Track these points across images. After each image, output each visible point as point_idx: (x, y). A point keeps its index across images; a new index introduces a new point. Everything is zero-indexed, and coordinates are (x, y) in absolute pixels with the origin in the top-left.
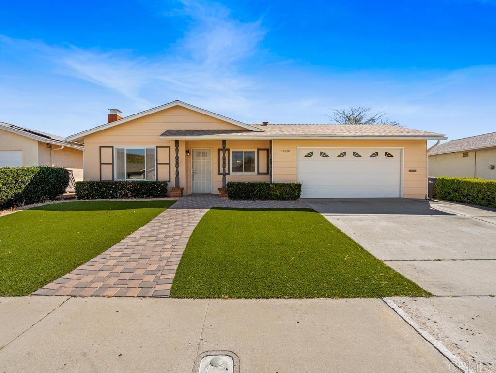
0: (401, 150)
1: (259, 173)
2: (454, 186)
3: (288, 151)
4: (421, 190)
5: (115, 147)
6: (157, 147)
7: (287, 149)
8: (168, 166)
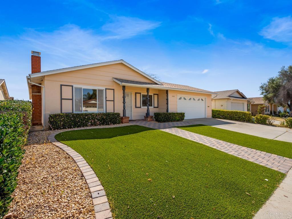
0: (205, 98)
1: (154, 107)
2: (218, 113)
3: (174, 96)
4: (209, 115)
5: (75, 86)
6: (106, 89)
7: (174, 95)
8: (113, 102)
